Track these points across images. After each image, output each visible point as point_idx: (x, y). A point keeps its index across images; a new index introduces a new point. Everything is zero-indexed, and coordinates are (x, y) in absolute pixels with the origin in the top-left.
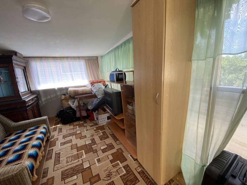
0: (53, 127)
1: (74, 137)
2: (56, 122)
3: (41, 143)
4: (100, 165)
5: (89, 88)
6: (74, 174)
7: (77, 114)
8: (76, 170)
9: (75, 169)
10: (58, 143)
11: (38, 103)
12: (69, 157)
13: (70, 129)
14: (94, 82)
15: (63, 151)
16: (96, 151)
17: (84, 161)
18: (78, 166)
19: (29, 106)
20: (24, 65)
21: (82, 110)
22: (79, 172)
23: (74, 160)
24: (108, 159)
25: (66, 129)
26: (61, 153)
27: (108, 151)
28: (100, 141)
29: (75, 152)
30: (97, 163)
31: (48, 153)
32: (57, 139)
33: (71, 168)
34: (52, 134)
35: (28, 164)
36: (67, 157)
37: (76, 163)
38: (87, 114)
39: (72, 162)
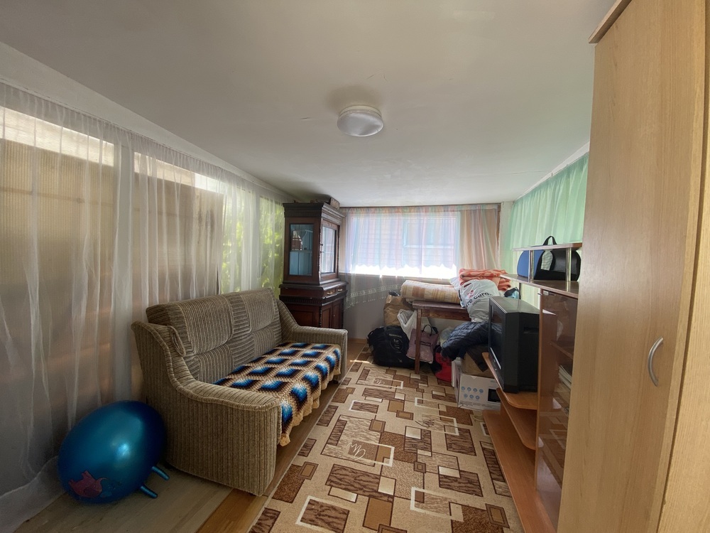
0: (355, 361)
1: (386, 402)
2: (365, 353)
3: (320, 381)
4: (420, 513)
5: (455, 288)
6: (352, 488)
7: (409, 350)
8: (361, 482)
9: (361, 478)
10: (351, 400)
11: (342, 300)
12: (359, 443)
13: (384, 380)
14: (471, 273)
15: (353, 423)
16: (421, 469)
17: (385, 473)
18: (369, 476)
19: (326, 300)
20: (338, 222)
21: (425, 344)
22: (364, 491)
23: (364, 457)
24: (449, 513)
25: (378, 377)
26: (349, 424)
27: (458, 493)
28: (444, 450)
29: (374, 439)
30: (413, 502)
31: (328, 411)
32: (354, 389)
33: (353, 471)
34: (348, 375)
35: (285, 405)
36: (355, 439)
37: (366, 465)
38: (434, 358)
39: (360, 458)
